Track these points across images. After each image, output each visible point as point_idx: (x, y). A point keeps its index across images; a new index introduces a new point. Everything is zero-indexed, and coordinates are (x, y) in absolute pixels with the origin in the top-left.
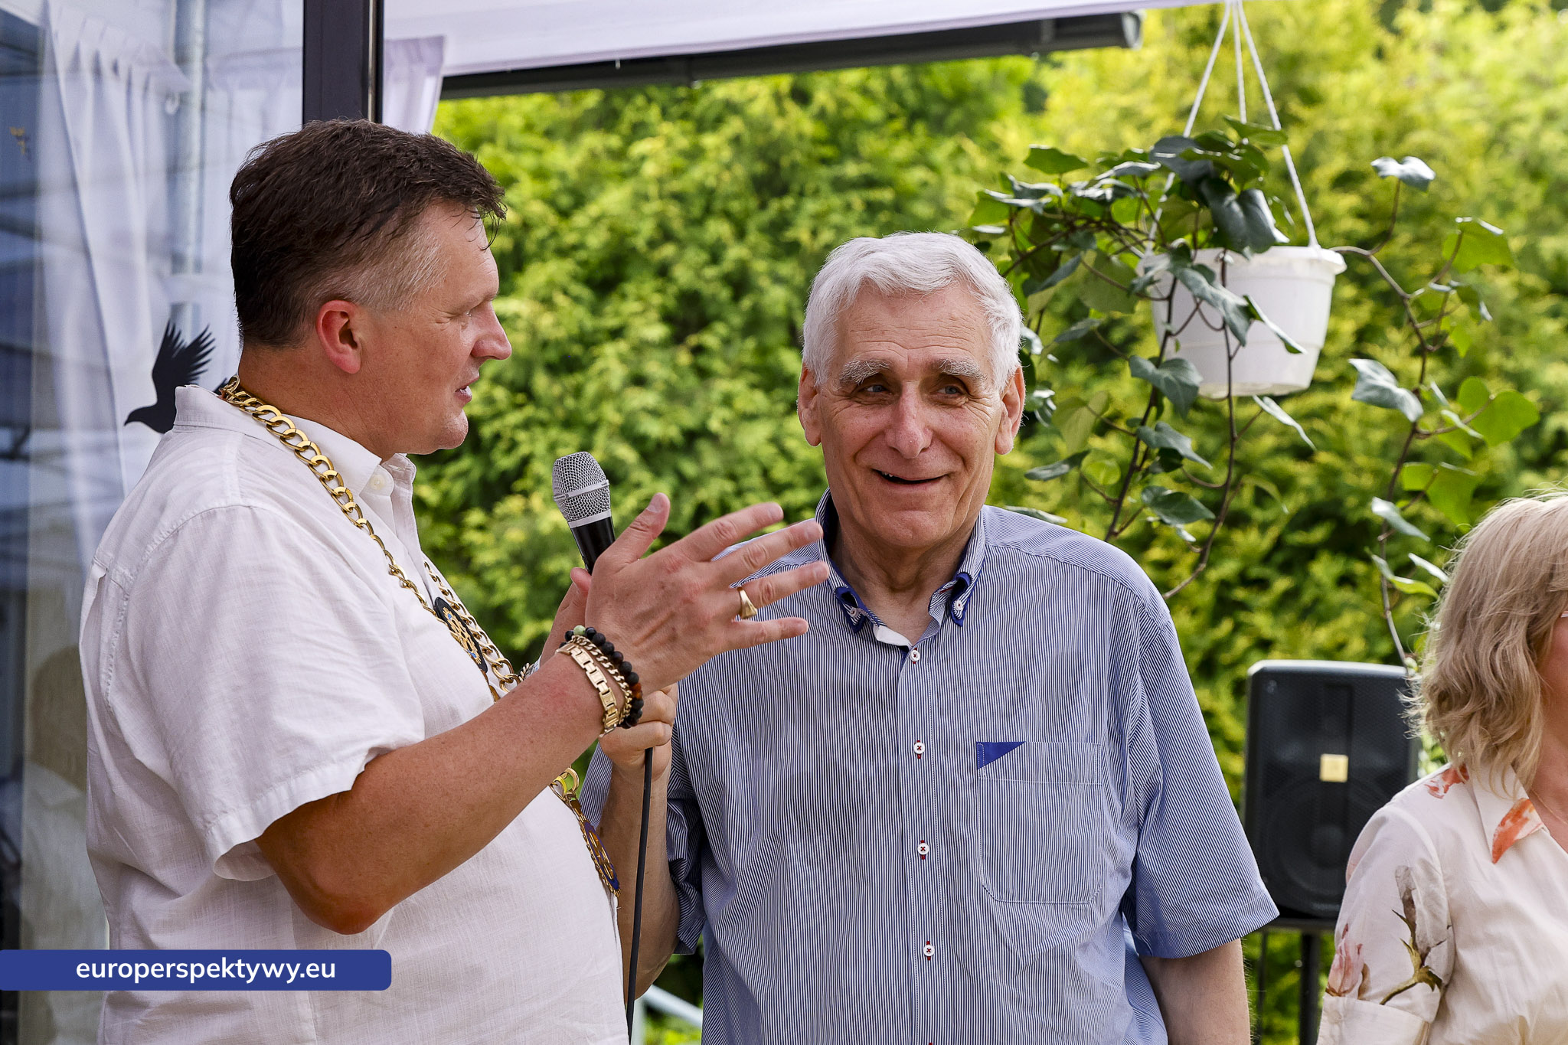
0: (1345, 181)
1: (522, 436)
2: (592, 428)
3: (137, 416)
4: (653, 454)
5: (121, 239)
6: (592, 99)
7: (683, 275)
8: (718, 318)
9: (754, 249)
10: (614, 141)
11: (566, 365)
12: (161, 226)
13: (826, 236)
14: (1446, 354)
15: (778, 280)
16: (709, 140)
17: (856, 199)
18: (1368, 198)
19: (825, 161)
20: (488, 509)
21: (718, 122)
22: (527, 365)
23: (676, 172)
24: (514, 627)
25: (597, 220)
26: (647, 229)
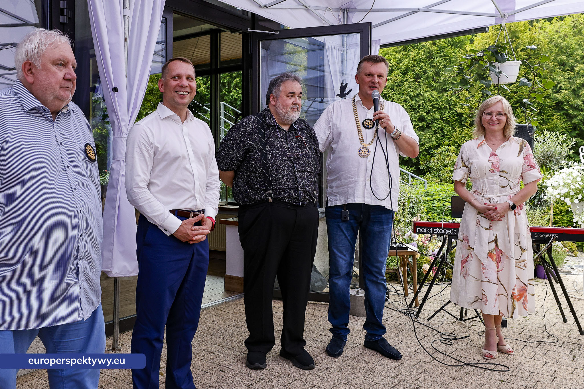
0: (523, 50)
2: (403, 94)
3: (338, 95)
4: (412, 98)
5: (335, 71)
6: (403, 47)
7: (416, 71)
8: (422, 77)
9: (427, 67)
10: (406, 53)
11: (399, 85)
12: (341, 69)
13: (438, 64)
14: (540, 76)
15: (431, 71)
16: (420, 51)
17: (443, 58)
18: (527, 52)
19: (438, 53)
21: (422, 48)
22: (393, 86)
23: (415, 56)
25: (404, 64)
26: (411, 65)
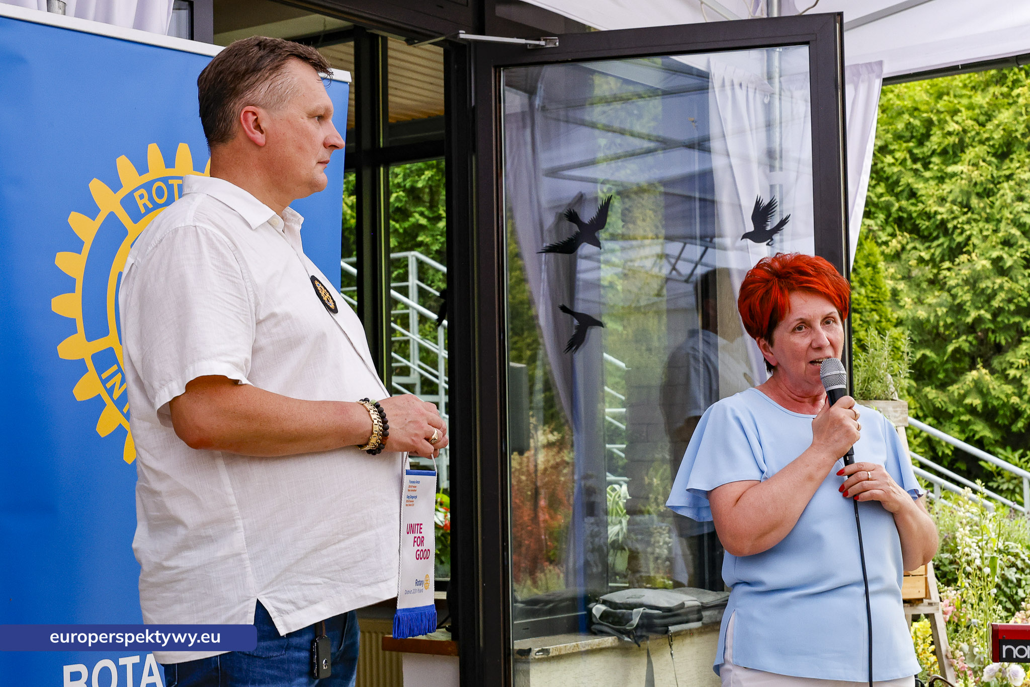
1: (966, 227)
2: (999, 221)
3: (747, 236)
10: (1005, 89)
11: (986, 193)
20: (953, 261)
24: (967, 314)
25: (998, 126)
26: (1021, 128)
